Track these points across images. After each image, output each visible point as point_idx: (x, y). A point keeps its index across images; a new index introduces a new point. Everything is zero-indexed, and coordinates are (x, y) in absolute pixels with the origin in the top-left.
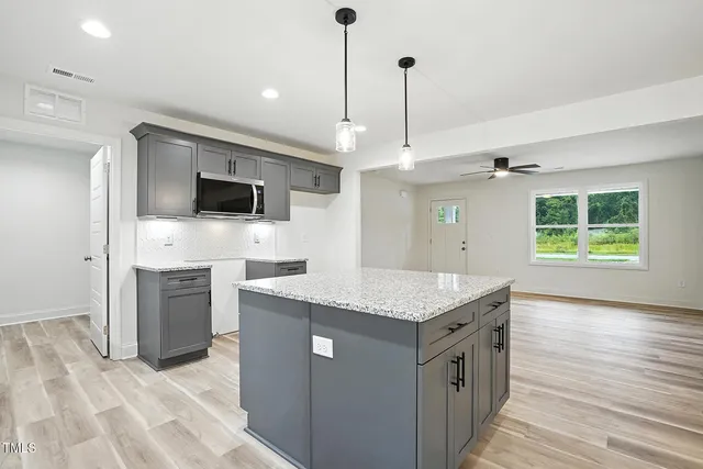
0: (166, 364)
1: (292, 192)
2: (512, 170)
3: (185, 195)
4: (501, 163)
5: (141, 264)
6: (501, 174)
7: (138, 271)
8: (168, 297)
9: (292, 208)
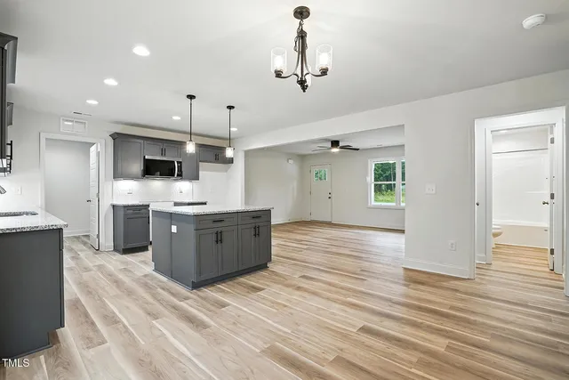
0: (127, 251)
1: (200, 163)
2: (342, 148)
3: (137, 167)
4: (335, 143)
5: (115, 203)
6: (335, 150)
7: (114, 206)
8: (127, 219)
9: (200, 173)
